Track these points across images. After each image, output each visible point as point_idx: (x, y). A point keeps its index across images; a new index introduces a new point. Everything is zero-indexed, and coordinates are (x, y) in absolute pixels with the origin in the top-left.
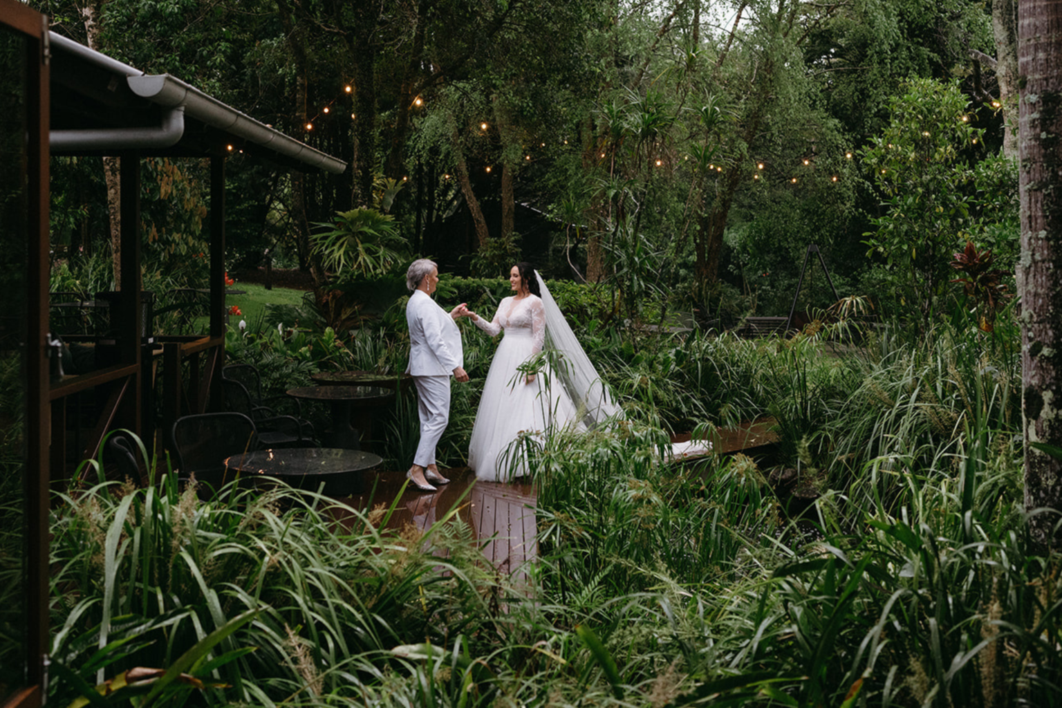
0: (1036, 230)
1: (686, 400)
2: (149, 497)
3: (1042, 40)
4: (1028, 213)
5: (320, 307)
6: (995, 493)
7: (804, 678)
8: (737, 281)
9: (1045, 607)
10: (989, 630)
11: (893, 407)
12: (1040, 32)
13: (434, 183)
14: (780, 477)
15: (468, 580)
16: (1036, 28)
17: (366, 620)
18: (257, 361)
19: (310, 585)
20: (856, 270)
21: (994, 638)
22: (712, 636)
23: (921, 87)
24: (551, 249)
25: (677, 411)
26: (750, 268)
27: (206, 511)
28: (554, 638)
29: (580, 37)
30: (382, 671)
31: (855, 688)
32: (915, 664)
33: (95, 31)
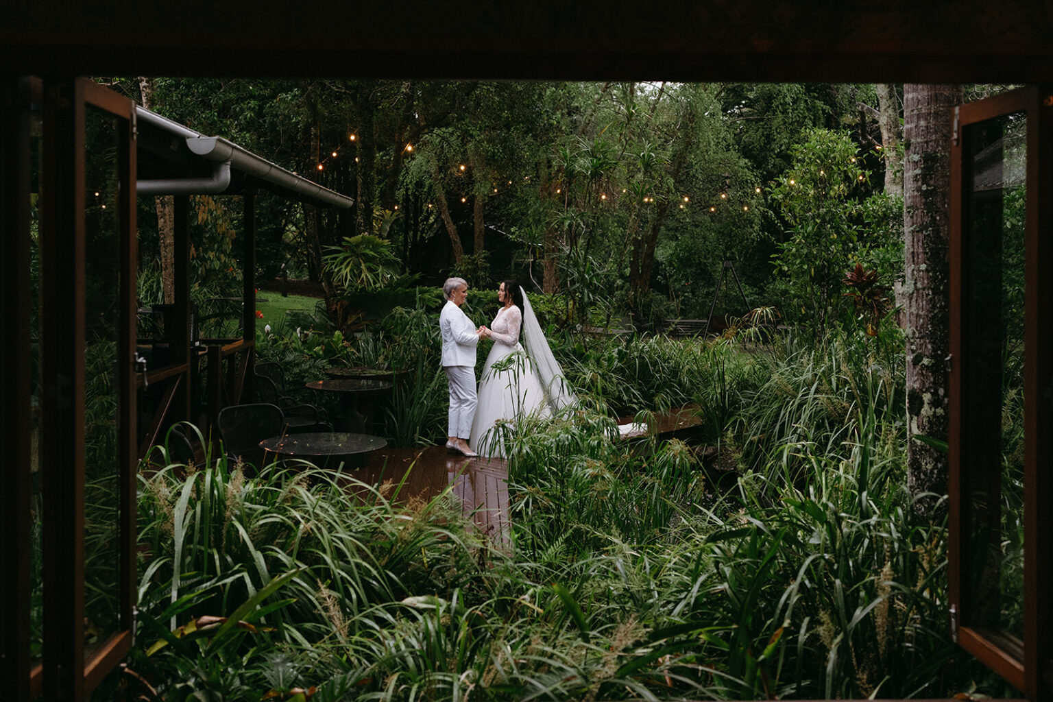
0: (918, 264)
1: (627, 390)
2: (208, 478)
3: (923, 111)
4: (912, 250)
5: (329, 313)
6: (883, 474)
7: (735, 626)
8: (664, 289)
9: (928, 570)
10: (884, 590)
11: (796, 397)
12: (922, 104)
13: (418, 211)
14: (703, 453)
15: (462, 543)
16: (919, 101)
17: (381, 575)
18: (281, 359)
19: (336, 547)
20: (763, 282)
21: (887, 596)
22: (657, 589)
23: (819, 137)
24: (513, 264)
25: (620, 399)
26: (676, 279)
27: (250, 487)
28: (531, 591)
29: (540, 95)
30: (394, 617)
31: (776, 635)
32: (824, 616)
33: (148, 90)
